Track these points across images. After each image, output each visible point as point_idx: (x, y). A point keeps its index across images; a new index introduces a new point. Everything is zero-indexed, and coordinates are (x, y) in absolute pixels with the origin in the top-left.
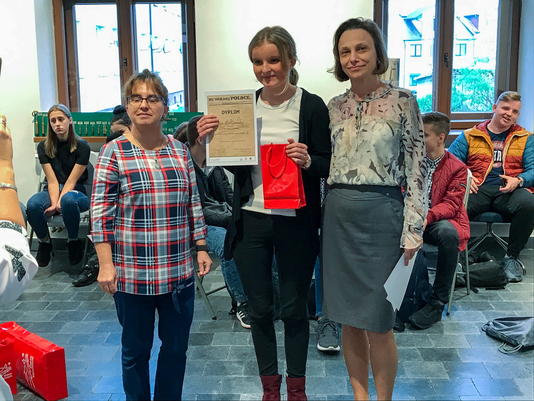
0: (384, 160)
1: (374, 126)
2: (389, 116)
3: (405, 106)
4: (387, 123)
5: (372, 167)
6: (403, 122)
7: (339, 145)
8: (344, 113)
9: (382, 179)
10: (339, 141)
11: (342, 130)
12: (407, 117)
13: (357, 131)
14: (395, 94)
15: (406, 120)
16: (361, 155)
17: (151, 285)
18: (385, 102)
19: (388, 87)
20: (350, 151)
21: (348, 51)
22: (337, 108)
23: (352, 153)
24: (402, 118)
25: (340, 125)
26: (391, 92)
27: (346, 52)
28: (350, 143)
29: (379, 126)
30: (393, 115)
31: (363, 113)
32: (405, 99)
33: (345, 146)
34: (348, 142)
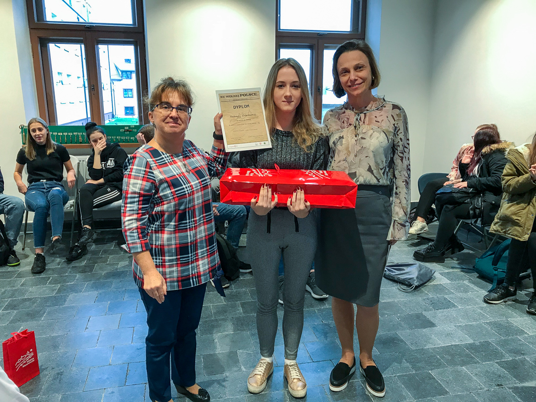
0: (380, 164)
1: (372, 134)
2: (384, 125)
3: (398, 117)
4: (383, 131)
5: (370, 170)
6: (396, 131)
7: (339, 151)
8: (343, 122)
9: (378, 180)
10: (339, 147)
11: (341, 138)
12: (400, 127)
13: (356, 139)
14: (389, 107)
15: (399, 129)
16: (360, 160)
17: (194, 277)
18: (380, 114)
19: (382, 101)
20: (349, 156)
21: (347, 71)
22: (335, 118)
23: (351, 158)
24: (396, 127)
25: (340, 133)
26: (385, 105)
27: (345, 72)
28: (350, 149)
29: (376, 134)
30: (388, 125)
31: (361, 123)
32: (397, 111)
33: (345, 152)
34: (347, 148)
